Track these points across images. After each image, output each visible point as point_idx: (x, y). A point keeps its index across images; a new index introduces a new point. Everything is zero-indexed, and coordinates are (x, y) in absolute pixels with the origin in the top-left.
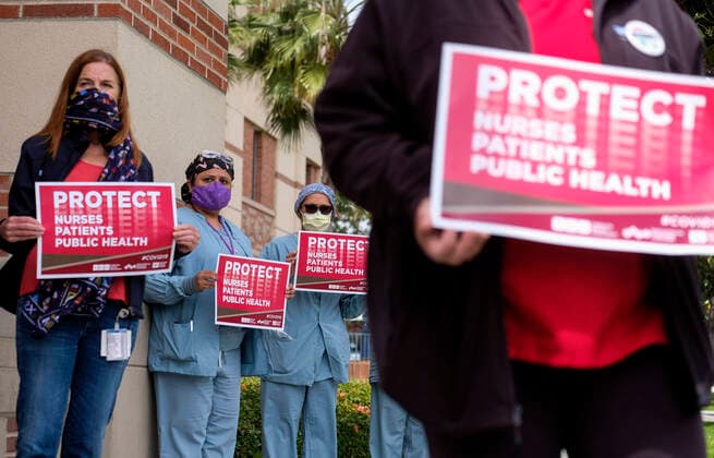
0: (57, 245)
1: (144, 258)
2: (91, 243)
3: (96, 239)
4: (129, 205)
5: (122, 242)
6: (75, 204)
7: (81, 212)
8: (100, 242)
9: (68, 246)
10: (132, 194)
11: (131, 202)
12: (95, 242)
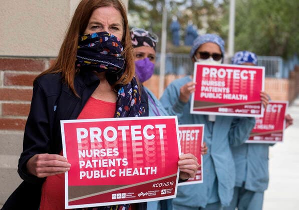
0: (81, 178)
1: (154, 186)
2: (110, 174)
3: (114, 170)
4: (140, 138)
5: (136, 172)
6: (95, 139)
7: (100, 146)
8: (117, 173)
9: (91, 177)
10: (143, 127)
11: (142, 135)
12: (113, 173)
